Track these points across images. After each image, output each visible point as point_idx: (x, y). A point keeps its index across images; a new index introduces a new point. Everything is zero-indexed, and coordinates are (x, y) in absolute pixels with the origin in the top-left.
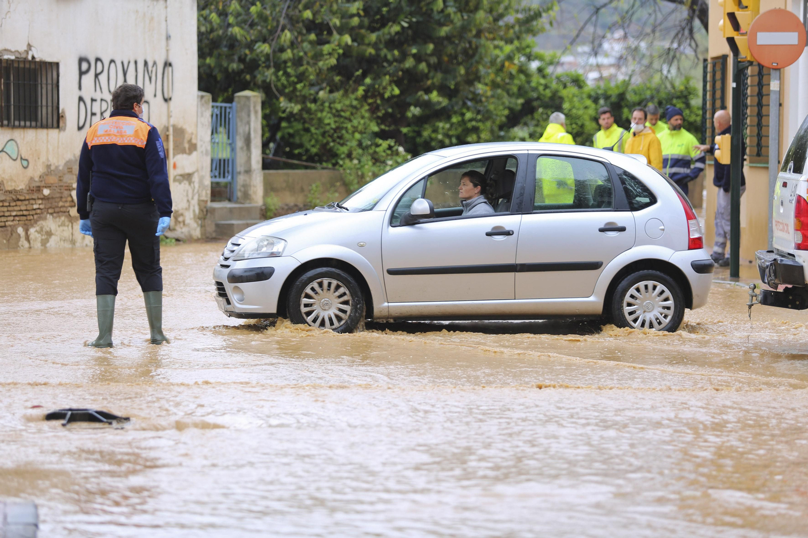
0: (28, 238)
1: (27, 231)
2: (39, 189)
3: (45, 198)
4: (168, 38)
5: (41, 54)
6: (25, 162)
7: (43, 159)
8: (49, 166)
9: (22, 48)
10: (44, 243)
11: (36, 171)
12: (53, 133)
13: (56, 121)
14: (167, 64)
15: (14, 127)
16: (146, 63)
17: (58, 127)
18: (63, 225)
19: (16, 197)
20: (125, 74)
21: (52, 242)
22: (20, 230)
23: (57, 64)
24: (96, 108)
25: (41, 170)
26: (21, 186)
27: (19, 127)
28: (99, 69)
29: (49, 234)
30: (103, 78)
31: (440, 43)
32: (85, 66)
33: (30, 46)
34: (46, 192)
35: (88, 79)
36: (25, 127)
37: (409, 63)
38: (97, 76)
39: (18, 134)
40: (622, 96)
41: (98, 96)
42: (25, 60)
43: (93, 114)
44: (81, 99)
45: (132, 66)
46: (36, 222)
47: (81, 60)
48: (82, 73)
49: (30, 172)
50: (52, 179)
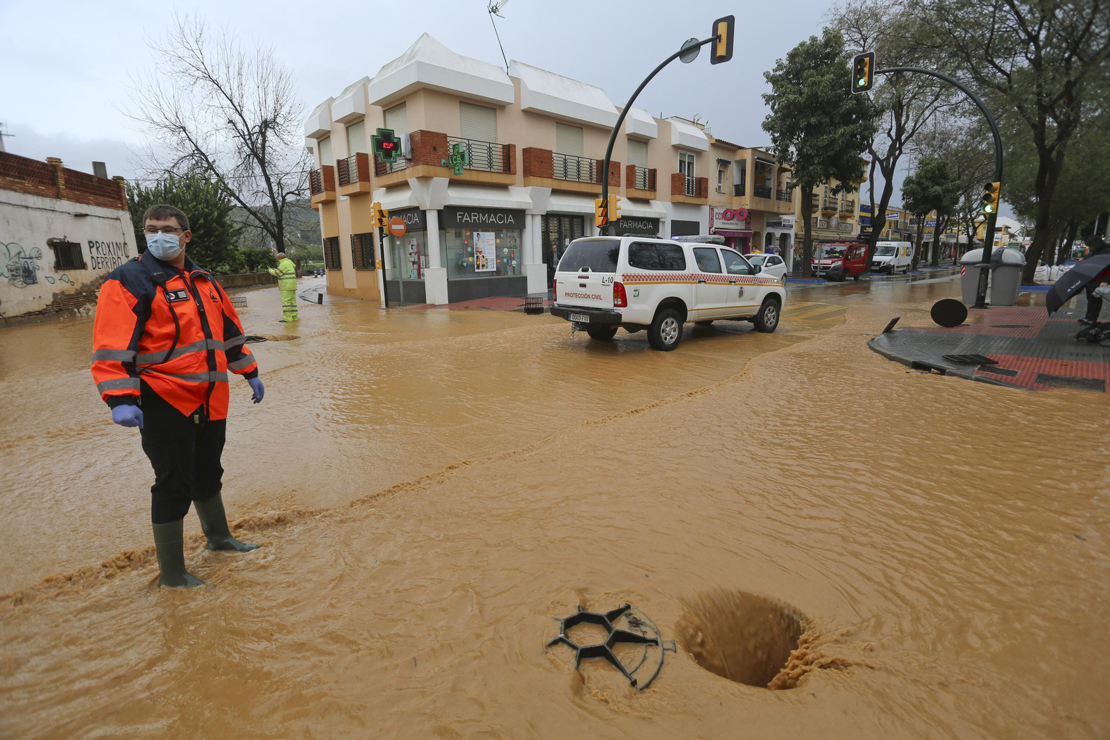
0: (79, 312)
1: (78, 310)
2: (81, 293)
3: (84, 296)
4: (124, 234)
5: (71, 239)
6: (72, 283)
7: (80, 281)
8: (83, 284)
9: (62, 237)
10: (87, 313)
11: (78, 286)
12: (83, 271)
13: (83, 266)
14: (125, 244)
15: (64, 269)
16: (117, 244)
17: (84, 268)
18: (94, 306)
19: (70, 297)
20: (109, 247)
21: (91, 313)
22: (75, 310)
23: (79, 244)
24: (99, 260)
25: (80, 285)
26: (73, 293)
27: (67, 269)
28: (98, 246)
29: (89, 310)
30: (100, 249)
31: (216, 237)
32: (91, 245)
33: (65, 237)
34: (84, 294)
35: (94, 250)
36: (69, 269)
37: (207, 244)
38: (97, 248)
39: (66, 272)
40: (250, 253)
41: (99, 256)
42: (64, 242)
43: (99, 263)
44: (92, 257)
45: (111, 245)
46: (82, 306)
47: (90, 242)
48: (91, 247)
49: (75, 287)
50: (86, 289)
